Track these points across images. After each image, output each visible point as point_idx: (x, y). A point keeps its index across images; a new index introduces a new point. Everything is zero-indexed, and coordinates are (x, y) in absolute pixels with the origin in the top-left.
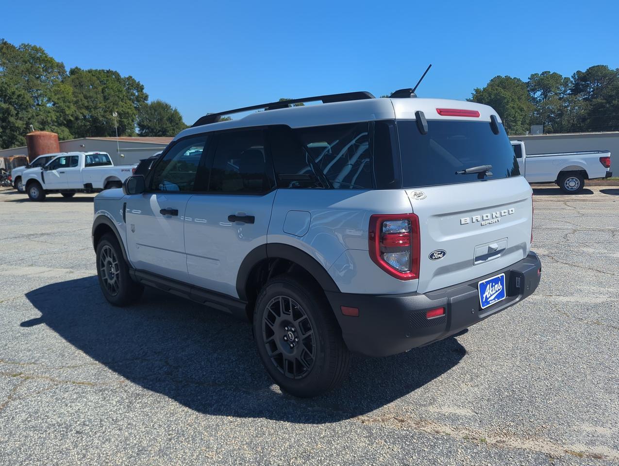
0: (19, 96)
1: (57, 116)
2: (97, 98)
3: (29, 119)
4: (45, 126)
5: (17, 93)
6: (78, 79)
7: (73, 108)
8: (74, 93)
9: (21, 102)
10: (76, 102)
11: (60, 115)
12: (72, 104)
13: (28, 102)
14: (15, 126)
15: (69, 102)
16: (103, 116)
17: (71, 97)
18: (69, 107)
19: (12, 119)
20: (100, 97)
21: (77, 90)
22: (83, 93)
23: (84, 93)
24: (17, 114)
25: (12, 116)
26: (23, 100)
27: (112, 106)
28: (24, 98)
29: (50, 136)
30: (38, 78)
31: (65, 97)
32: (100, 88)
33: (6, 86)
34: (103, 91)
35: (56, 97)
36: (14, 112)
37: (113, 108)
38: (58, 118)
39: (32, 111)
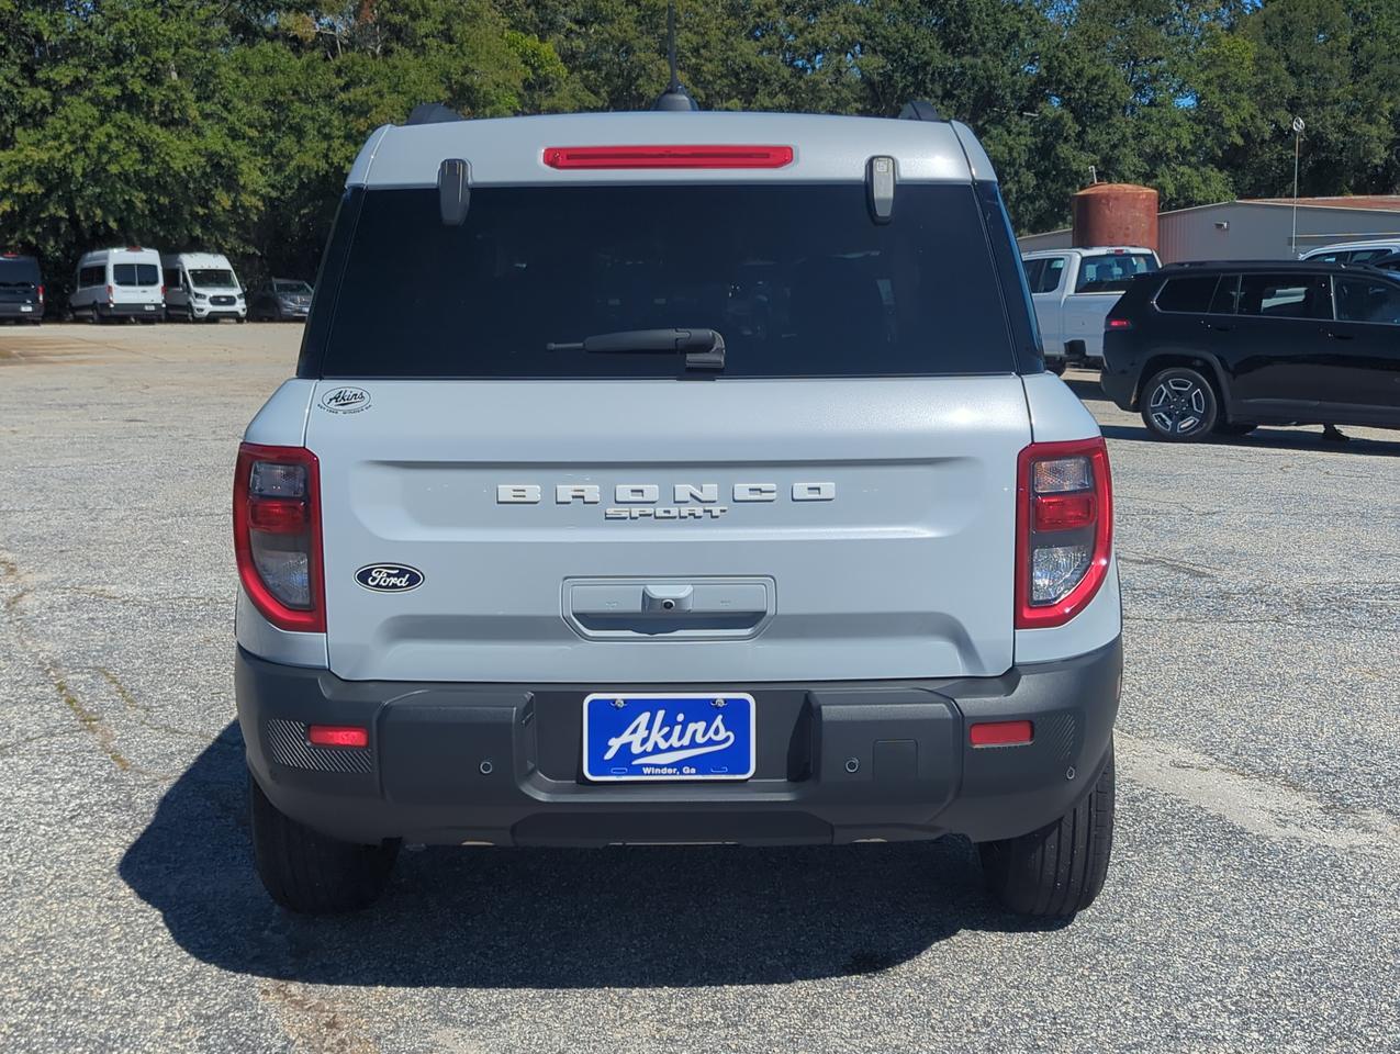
0: (1093, 80)
1: (1195, 134)
2: (1330, 72)
3: (1114, 147)
4: (1156, 165)
5: (1092, 71)
6: (1282, 13)
7: (1247, 106)
8: (1259, 60)
9: (1094, 99)
10: (1260, 89)
11: (1206, 131)
12: (1245, 96)
13: (1114, 96)
14: (1071, 170)
15: (1239, 90)
16: (1343, 128)
17: (1246, 75)
18: (1234, 106)
19: (1064, 150)
20: (1341, 65)
21: (1270, 51)
22: (1287, 58)
23: (1293, 57)
24: (1080, 135)
25: (1066, 140)
26: (1102, 93)
27: (1375, 92)
28: (1105, 85)
29: (1135, 197)
30: (1160, 23)
31: (1226, 76)
32: (1346, 38)
33: (1062, 55)
34: (1354, 47)
35: (1203, 77)
36: (1072, 128)
37: (1378, 98)
38: (1197, 141)
39: (1124, 124)
